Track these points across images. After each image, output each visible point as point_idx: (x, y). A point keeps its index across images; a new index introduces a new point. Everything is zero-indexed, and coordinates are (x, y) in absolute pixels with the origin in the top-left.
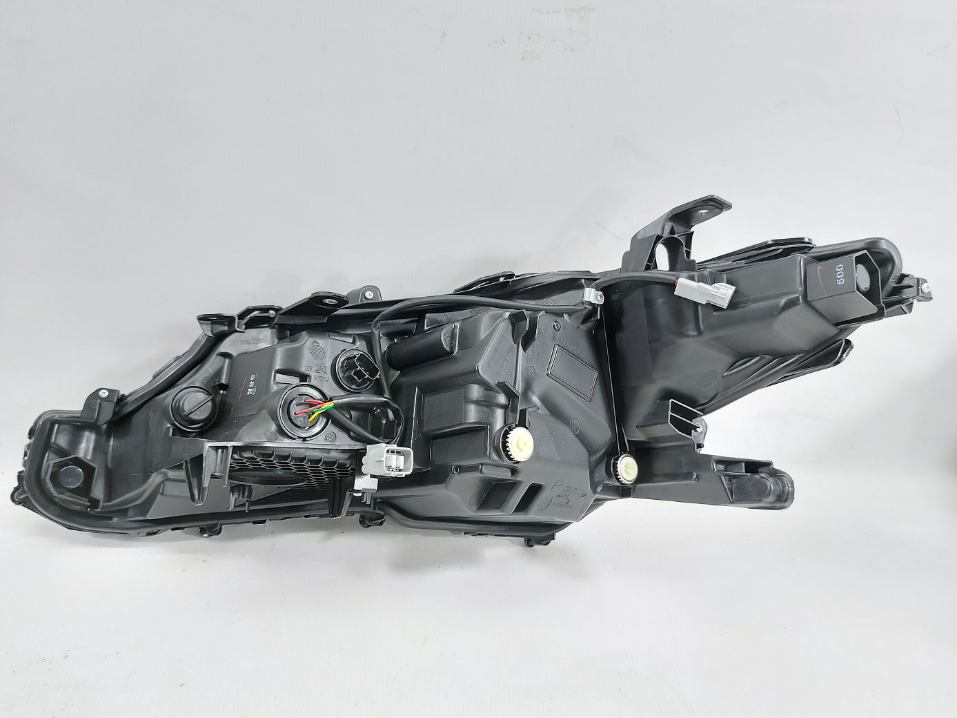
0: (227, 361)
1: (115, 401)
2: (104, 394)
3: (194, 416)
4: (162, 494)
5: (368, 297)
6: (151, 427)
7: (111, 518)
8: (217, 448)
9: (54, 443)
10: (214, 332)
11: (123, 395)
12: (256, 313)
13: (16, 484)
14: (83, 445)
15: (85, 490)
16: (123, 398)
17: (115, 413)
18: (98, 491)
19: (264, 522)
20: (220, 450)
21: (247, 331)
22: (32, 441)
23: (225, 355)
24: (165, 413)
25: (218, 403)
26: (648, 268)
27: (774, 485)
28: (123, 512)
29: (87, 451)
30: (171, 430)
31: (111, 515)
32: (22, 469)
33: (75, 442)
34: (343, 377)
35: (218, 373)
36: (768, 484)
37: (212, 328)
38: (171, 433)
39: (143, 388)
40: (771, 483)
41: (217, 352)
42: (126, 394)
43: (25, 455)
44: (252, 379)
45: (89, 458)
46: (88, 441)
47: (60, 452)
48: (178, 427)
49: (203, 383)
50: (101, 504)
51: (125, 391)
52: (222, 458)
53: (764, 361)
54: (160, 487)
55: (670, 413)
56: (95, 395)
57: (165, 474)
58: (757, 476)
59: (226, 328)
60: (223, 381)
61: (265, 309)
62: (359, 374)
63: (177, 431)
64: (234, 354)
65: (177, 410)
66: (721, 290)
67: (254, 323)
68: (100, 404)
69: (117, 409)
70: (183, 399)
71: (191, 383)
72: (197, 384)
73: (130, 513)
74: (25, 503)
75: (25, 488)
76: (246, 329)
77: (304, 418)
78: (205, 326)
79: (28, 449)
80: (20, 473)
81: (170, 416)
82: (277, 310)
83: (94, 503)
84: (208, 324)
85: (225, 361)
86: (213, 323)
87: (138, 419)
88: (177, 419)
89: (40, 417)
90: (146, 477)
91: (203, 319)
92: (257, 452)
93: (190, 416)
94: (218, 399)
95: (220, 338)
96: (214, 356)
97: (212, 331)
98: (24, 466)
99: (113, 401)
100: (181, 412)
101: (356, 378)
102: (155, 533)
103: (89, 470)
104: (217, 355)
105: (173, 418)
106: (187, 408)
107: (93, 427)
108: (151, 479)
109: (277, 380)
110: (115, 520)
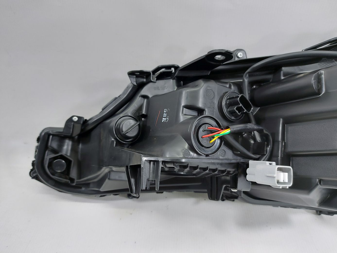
0: (146, 100)
1: (82, 123)
2: (75, 119)
3: (129, 135)
4: (109, 179)
5: (240, 57)
6: (102, 138)
7: (81, 188)
8: (150, 161)
9: (50, 146)
10: (138, 82)
11: (86, 120)
12: (163, 70)
13: (31, 168)
14: (65, 147)
15: (67, 172)
16: (86, 121)
17: (82, 130)
18: (74, 174)
19: (162, 193)
20: (152, 163)
21: (158, 81)
22: (39, 143)
23: (145, 97)
24: (111, 131)
25: (141, 126)
28: (87, 185)
29: (67, 150)
30: (115, 142)
31: (81, 186)
32: (34, 159)
33: (61, 146)
34: (227, 111)
35: (141, 108)
37: (136, 80)
38: (115, 145)
39: (97, 116)
41: (139, 95)
42: (88, 119)
43: (36, 152)
44: (165, 112)
45: (69, 154)
46: (68, 145)
47: (54, 151)
48: (119, 141)
49: (132, 114)
50: (76, 181)
51: (87, 117)
52: (154, 168)
54: (108, 175)
56: (70, 120)
57: (111, 168)
59: (145, 80)
60: (144, 112)
61: (169, 67)
62: (239, 109)
63: (119, 143)
64: (150, 96)
65: (118, 130)
67: (162, 77)
68: (74, 125)
69: (83, 128)
70: (122, 123)
71: (125, 113)
72: (130, 115)
73: (91, 185)
74: (36, 178)
75: (36, 170)
76: (157, 80)
77: (207, 140)
78: (132, 79)
79: (37, 149)
80: (33, 161)
81: (114, 134)
82: (176, 68)
83: (72, 180)
84: (134, 78)
85: (144, 100)
86: (137, 77)
87: (95, 133)
88: (118, 136)
89: (43, 131)
90: (100, 168)
91: (131, 74)
92: (177, 164)
93: (126, 134)
94: (141, 124)
95: (141, 86)
96: (138, 97)
97: (136, 82)
98: (35, 157)
99: (80, 123)
100: (121, 132)
101: (237, 112)
102: (104, 196)
103: (69, 162)
104: (139, 96)
105: (116, 136)
106: (124, 130)
107: (71, 138)
108: (103, 170)
109: (184, 113)
110: (83, 189)
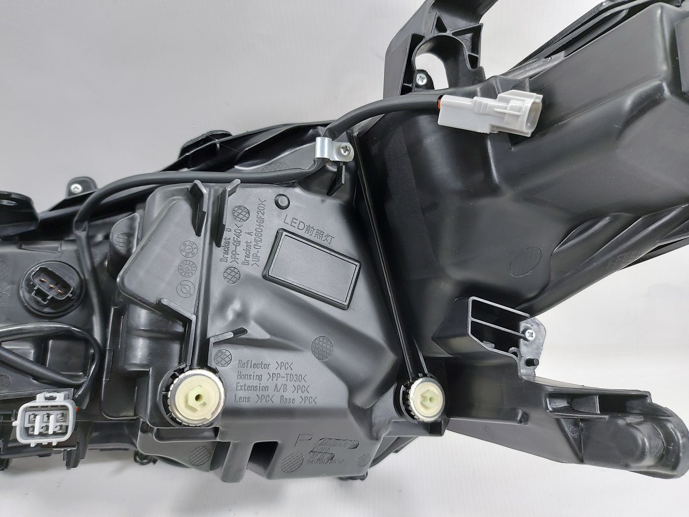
26: (405, 91)
27: (650, 439)
36: (639, 436)
40: (644, 435)
53: (618, 225)
55: (471, 319)
58: (621, 422)
66: (513, 103)
101: (39, 299)
